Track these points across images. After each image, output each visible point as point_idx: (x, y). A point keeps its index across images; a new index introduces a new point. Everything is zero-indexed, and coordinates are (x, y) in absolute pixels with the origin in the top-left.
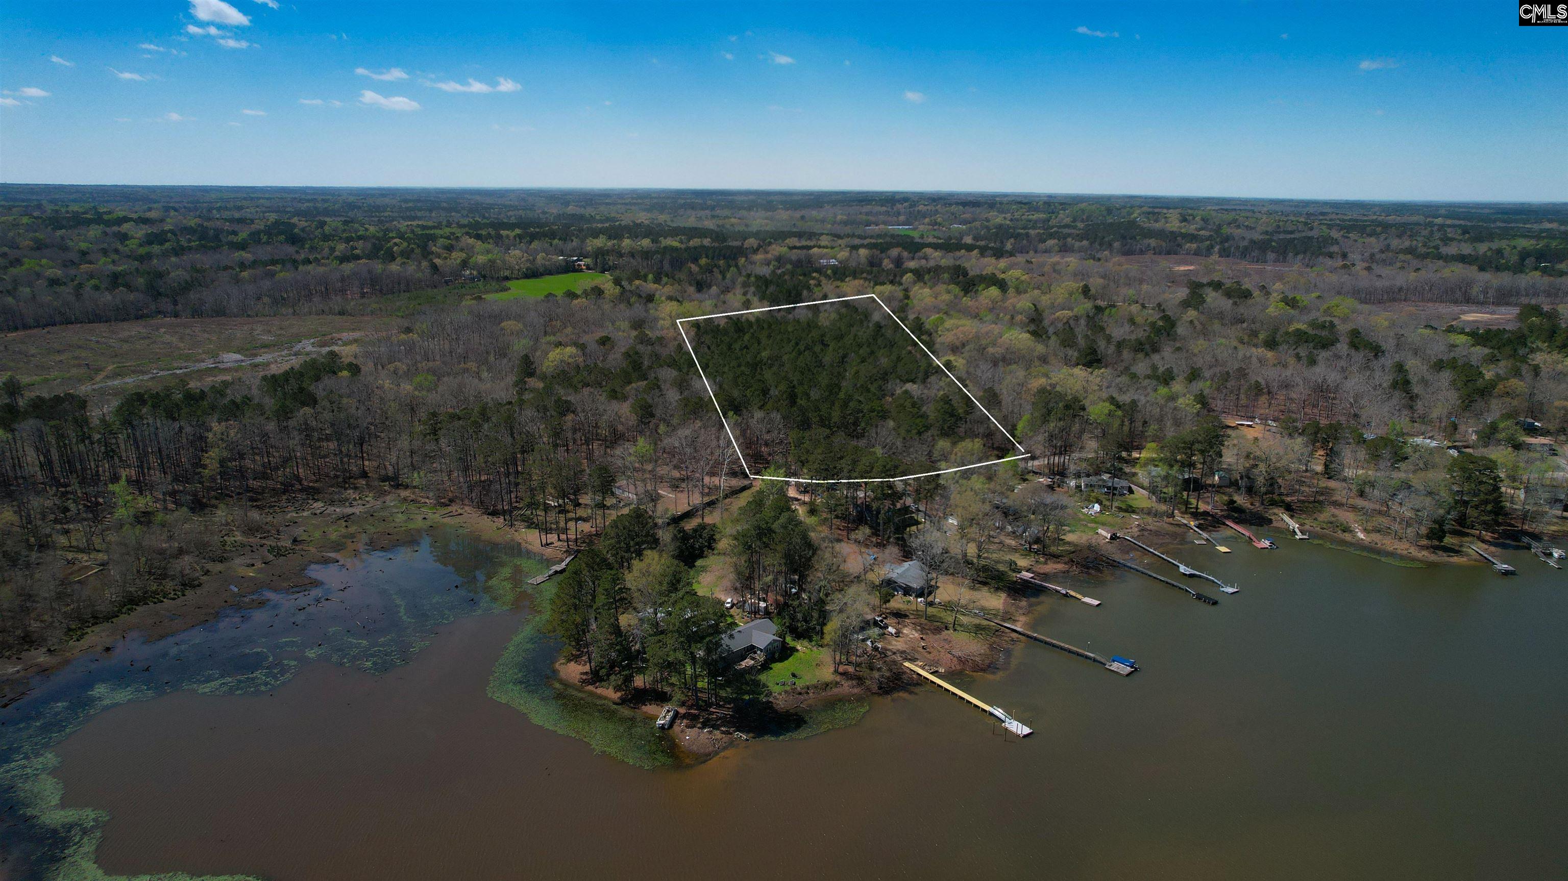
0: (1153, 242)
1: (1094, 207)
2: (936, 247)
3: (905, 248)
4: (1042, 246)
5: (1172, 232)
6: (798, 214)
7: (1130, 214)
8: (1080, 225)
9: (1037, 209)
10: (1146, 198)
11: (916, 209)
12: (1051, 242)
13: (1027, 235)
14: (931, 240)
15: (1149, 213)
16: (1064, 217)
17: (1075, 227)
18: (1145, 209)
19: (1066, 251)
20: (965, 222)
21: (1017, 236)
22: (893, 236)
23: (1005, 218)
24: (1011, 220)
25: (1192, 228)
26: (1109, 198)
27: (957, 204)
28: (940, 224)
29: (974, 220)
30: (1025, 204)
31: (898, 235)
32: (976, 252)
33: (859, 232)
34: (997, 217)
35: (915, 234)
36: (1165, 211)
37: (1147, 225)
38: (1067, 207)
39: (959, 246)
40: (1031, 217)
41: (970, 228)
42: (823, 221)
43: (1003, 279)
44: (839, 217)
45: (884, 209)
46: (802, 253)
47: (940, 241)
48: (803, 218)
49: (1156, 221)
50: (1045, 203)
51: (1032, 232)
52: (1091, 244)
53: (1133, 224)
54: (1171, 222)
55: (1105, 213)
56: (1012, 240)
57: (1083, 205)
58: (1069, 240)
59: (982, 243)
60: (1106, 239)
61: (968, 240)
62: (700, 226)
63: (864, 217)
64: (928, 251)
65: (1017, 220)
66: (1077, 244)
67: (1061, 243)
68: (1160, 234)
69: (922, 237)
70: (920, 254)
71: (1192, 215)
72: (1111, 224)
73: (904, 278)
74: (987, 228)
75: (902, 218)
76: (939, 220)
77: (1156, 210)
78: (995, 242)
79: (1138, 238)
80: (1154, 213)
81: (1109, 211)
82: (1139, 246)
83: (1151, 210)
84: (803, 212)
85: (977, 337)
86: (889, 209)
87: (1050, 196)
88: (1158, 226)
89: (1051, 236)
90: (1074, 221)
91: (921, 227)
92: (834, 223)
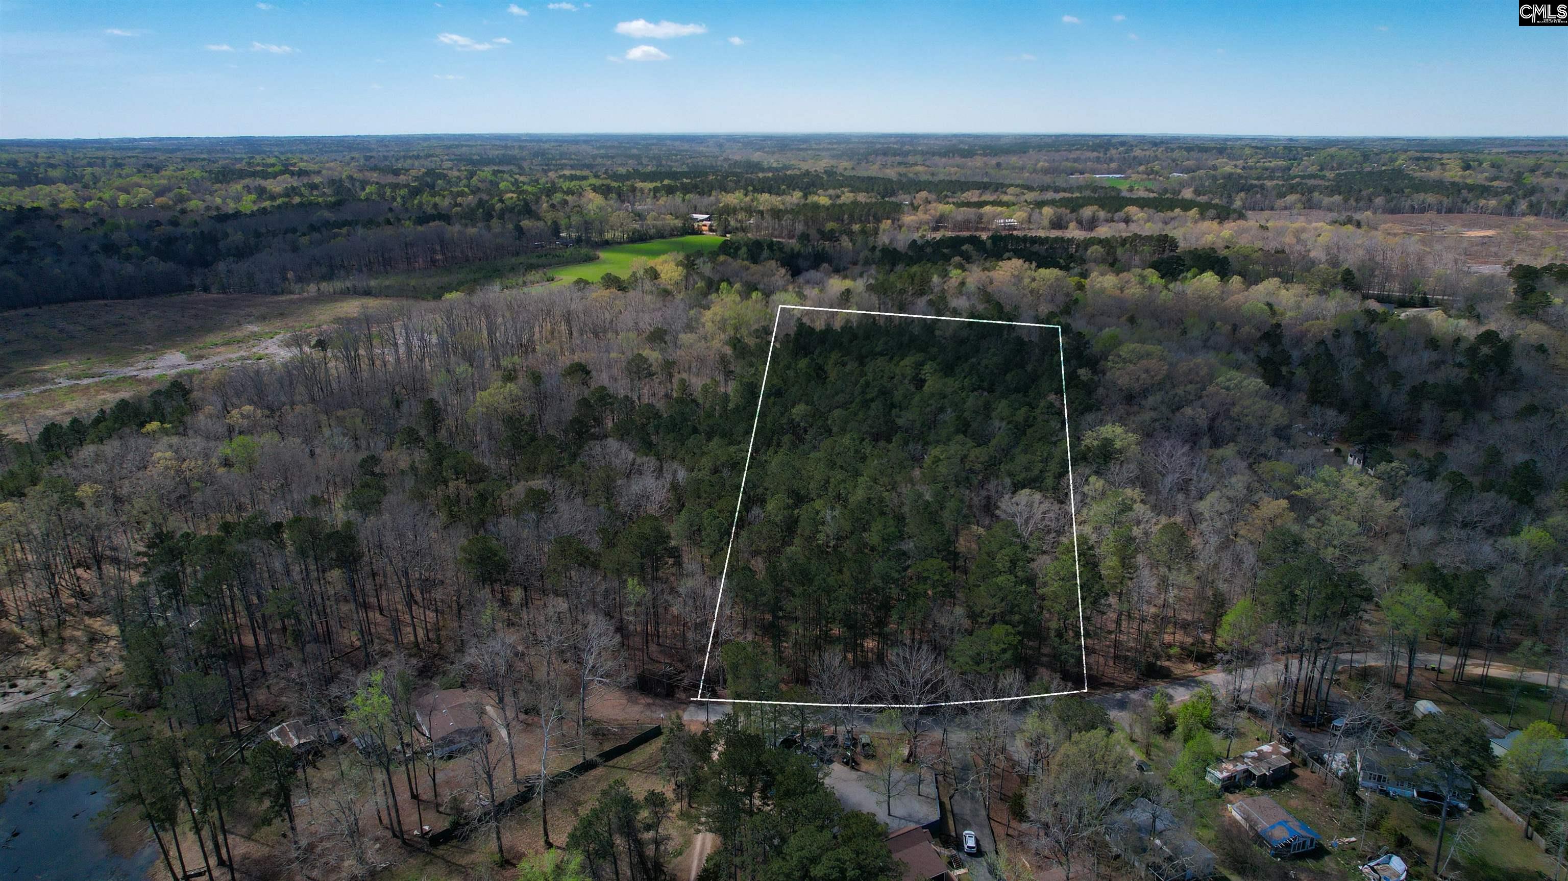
0: (1431, 198)
1: (1345, 153)
2: (1142, 203)
3: (1102, 207)
4: (1280, 203)
5: (1453, 184)
6: (994, 161)
7: (1393, 160)
8: (1330, 175)
9: (1275, 156)
10: (1409, 140)
11: (1132, 155)
12: (1291, 198)
13: (1262, 187)
14: (1142, 194)
15: (1418, 159)
16: (1309, 165)
17: (1323, 178)
18: (1412, 154)
19: (1310, 208)
20: (1188, 170)
21: (1248, 189)
22: (1095, 189)
23: (1236, 166)
24: (1244, 168)
25: (1478, 178)
26: (1362, 141)
27: (1180, 148)
28: (1157, 173)
29: (1199, 168)
30: (1262, 148)
31: (1102, 188)
32: (1195, 211)
33: (1060, 182)
34: (1227, 164)
35: (1124, 186)
36: (1438, 155)
37: (1418, 174)
38: (1312, 152)
39: (1172, 204)
40: (1267, 164)
41: (1193, 178)
42: (1022, 169)
43: (1226, 258)
44: (1040, 164)
45: (1095, 154)
46: (970, 212)
47: (1152, 195)
48: (998, 165)
49: (1429, 169)
50: (1285, 148)
51: (1269, 184)
52: (1346, 200)
53: (1398, 173)
54: (1450, 170)
55: (1360, 159)
56: (1242, 194)
57: (1333, 150)
58: (1316, 194)
59: (1202, 199)
60: (1364, 193)
61: (1187, 194)
62: (881, 176)
63: (1069, 164)
64: (1132, 210)
65: (1251, 168)
66: (1326, 200)
67: (1304, 198)
68: (1438, 186)
69: (1131, 189)
70: (1121, 214)
71: (1478, 160)
72: (1370, 173)
73: (1089, 252)
74: (1215, 178)
75: (1113, 165)
76: (1157, 168)
77: (1426, 155)
78: (1221, 199)
79: (1407, 191)
80: (1425, 159)
81: (1366, 157)
82: (1409, 202)
83: (1418, 155)
84: (1002, 159)
85: (1170, 380)
86: (1101, 155)
87: (1291, 140)
88: (1434, 174)
89: (1292, 189)
90: (1322, 169)
91: (1134, 177)
92: (1035, 171)
